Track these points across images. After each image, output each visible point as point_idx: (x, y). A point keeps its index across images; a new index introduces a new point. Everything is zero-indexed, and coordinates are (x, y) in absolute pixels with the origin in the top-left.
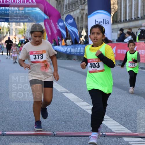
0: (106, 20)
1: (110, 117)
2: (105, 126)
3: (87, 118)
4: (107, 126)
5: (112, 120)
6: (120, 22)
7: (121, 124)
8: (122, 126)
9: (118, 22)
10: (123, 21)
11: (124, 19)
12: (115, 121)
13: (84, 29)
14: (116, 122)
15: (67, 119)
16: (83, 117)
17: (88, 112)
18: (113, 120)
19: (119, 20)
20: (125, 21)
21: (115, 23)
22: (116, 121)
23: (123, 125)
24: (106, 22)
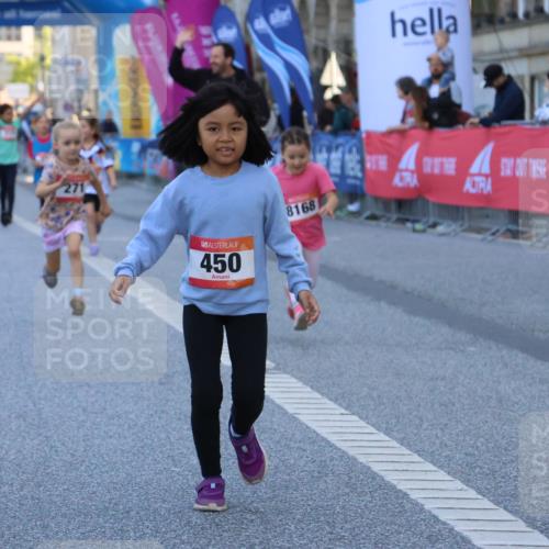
0: (444, 15)
1: (479, 491)
2: (458, 533)
3: (368, 498)
4: (465, 534)
5: (487, 504)
6: (508, 19)
7: (536, 528)
8: (537, 534)
9: (502, 21)
10: (527, 15)
11: (531, 8)
12: (505, 508)
13: (333, 57)
14: (509, 516)
15: (271, 499)
16: (347, 490)
17: (369, 468)
18: (492, 506)
19: (503, 9)
20: (533, 14)
21: (484, 24)
22: (510, 512)
23: (542, 532)
24: (445, 23)
